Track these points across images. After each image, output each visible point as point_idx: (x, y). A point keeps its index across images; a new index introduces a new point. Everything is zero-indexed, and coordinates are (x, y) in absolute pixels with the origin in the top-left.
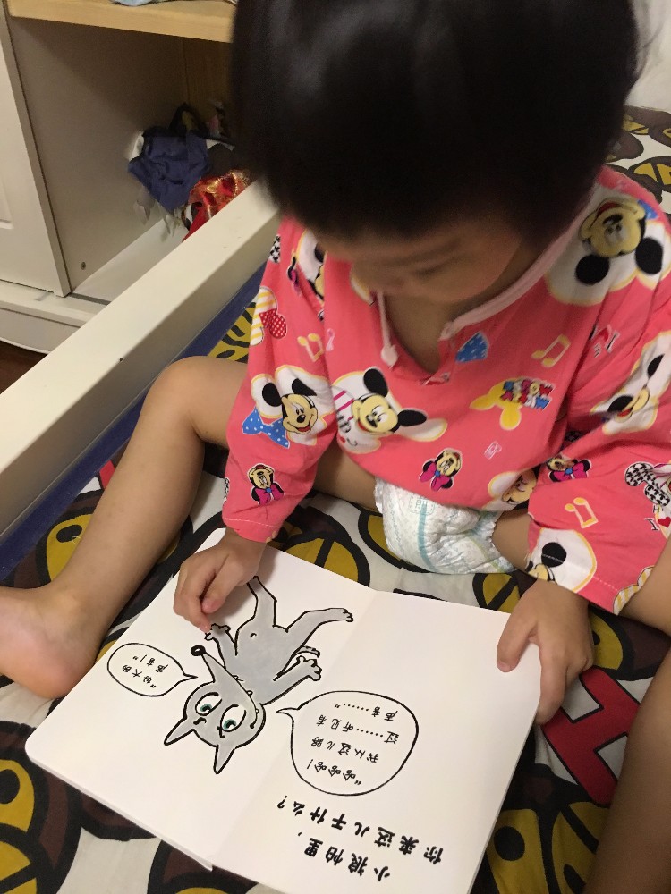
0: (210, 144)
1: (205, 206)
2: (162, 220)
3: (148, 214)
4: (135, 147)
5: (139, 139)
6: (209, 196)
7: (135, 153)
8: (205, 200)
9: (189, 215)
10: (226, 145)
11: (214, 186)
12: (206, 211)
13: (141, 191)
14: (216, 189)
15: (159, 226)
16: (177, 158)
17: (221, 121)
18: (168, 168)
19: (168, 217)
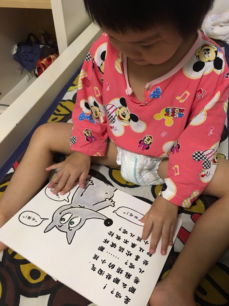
0: (41, 46)
1: (42, 68)
2: (27, 75)
3: (22, 73)
4: (15, 50)
5: (16, 47)
6: (43, 64)
7: (15, 52)
8: (42, 66)
9: (36, 72)
10: (47, 46)
11: (44, 61)
12: (42, 70)
13: (19, 65)
15: (26, 77)
16: (30, 53)
17: (44, 38)
18: (27, 56)
19: (29, 74)
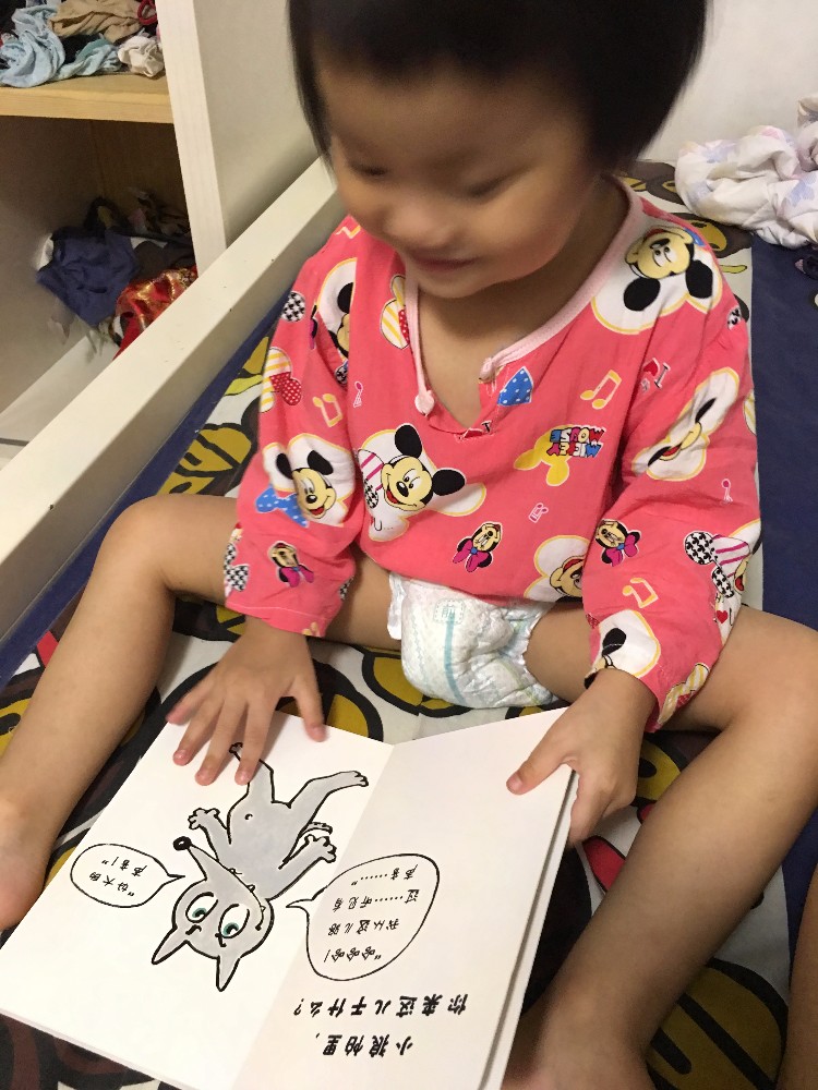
0: (136, 242)
1: (138, 316)
2: (86, 339)
3: (66, 331)
4: (44, 254)
5: (48, 243)
6: (140, 303)
7: (43, 261)
8: (136, 309)
9: (118, 329)
10: (155, 242)
11: (145, 292)
12: (138, 320)
13: (57, 304)
14: (147, 294)
15: (82, 346)
16: (98, 262)
17: (146, 213)
18: (87, 275)
19: (92, 333)
